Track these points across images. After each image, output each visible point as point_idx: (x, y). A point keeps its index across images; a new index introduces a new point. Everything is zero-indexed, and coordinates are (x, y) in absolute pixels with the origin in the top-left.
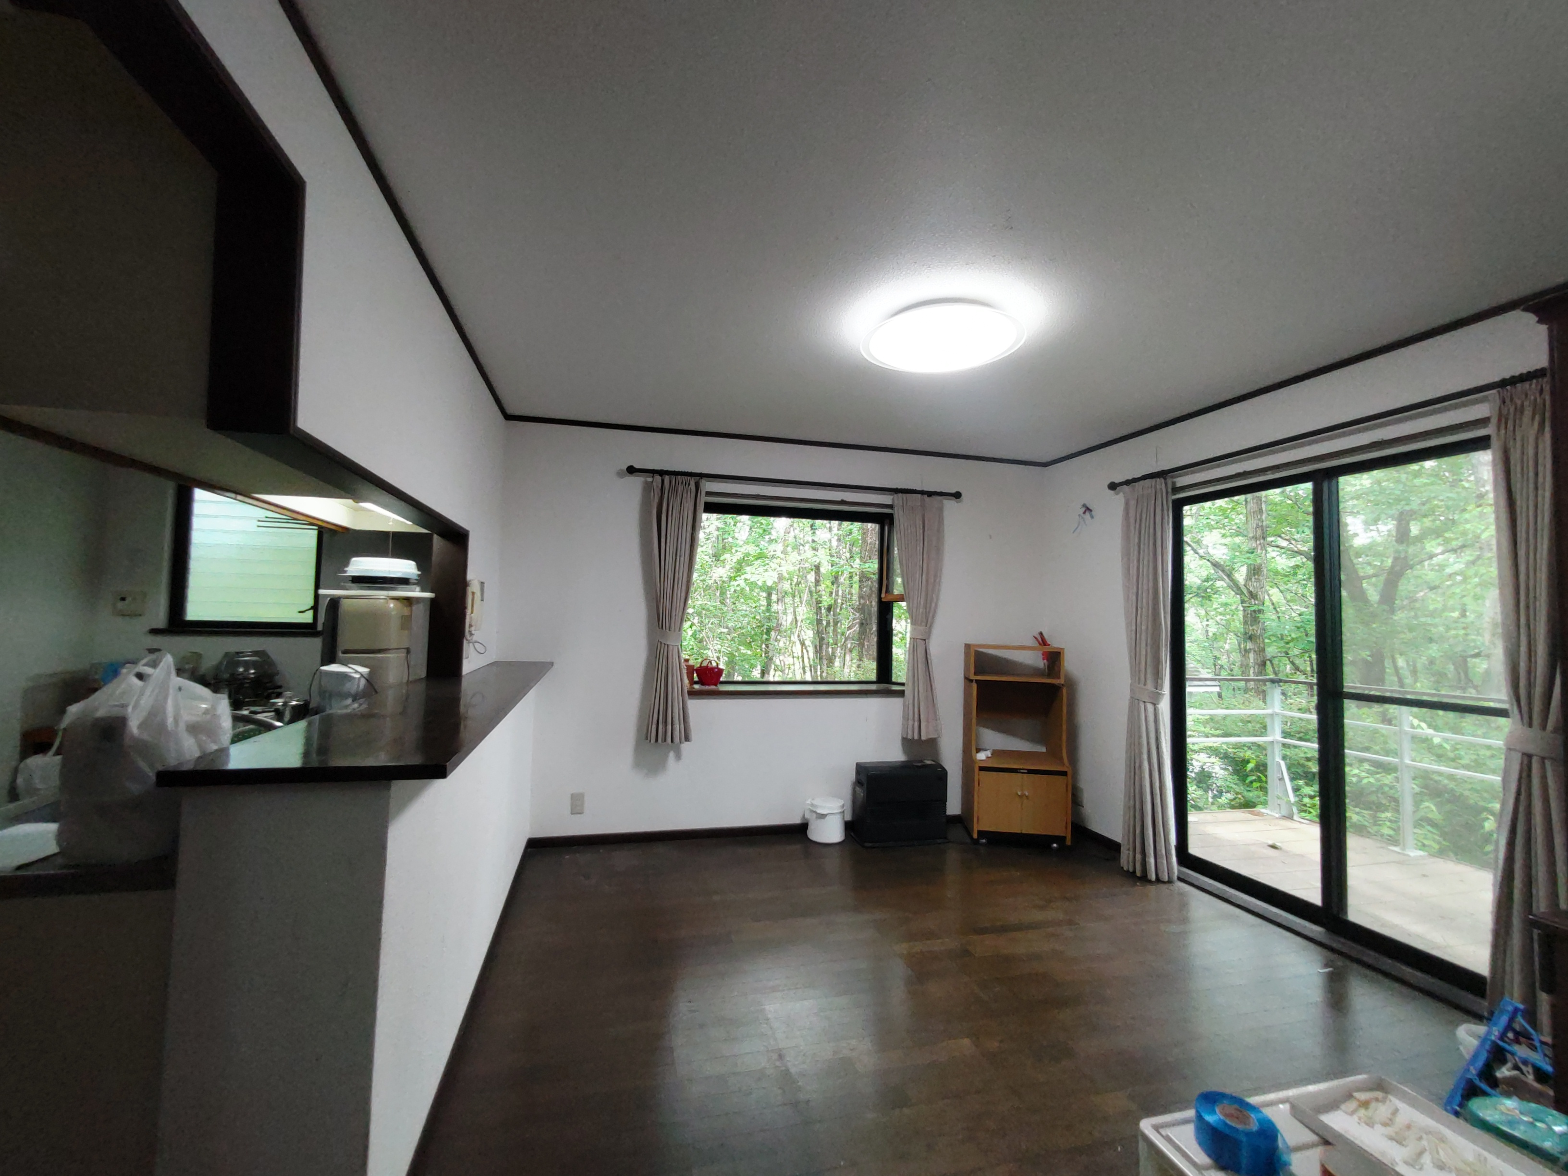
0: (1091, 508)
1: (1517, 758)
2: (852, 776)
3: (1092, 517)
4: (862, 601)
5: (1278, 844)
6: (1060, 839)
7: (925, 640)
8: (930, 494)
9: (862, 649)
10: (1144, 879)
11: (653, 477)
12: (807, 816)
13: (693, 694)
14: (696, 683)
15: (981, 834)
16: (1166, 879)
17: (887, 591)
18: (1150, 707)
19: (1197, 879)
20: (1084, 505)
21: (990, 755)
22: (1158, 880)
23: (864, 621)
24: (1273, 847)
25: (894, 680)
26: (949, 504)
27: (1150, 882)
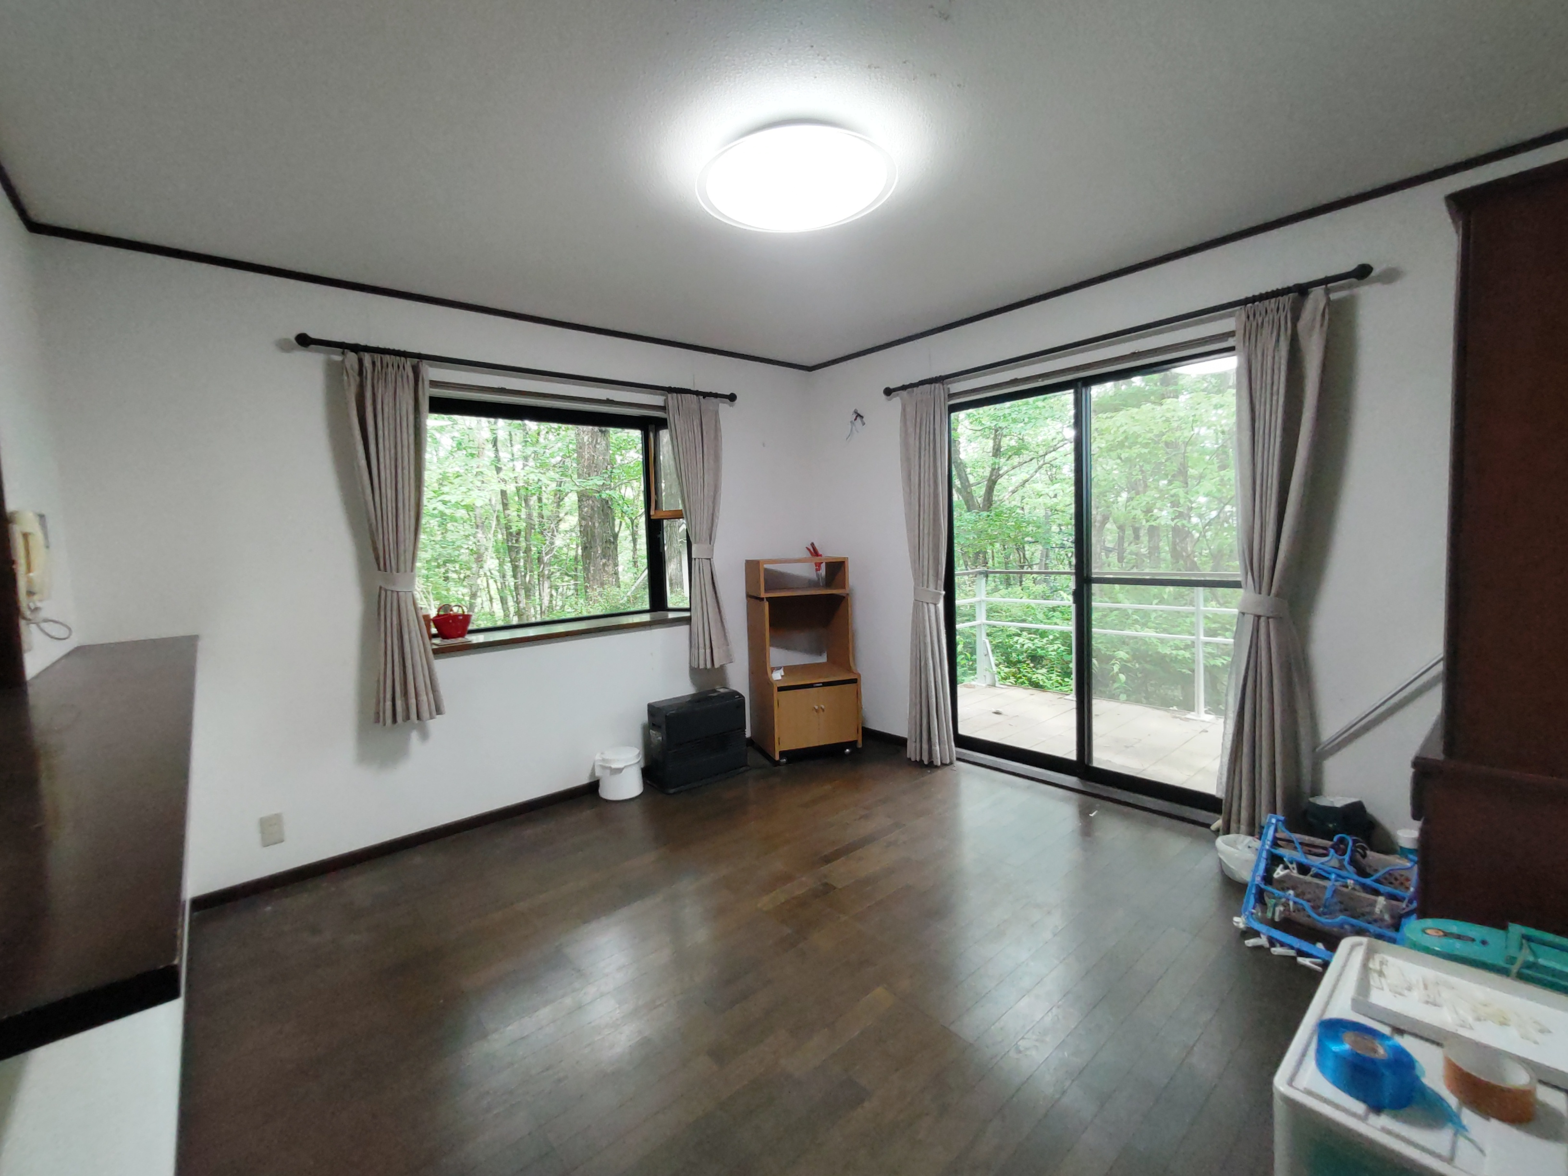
0: (861, 414)
1: (1250, 620)
2: (644, 717)
3: (864, 424)
4: (584, 523)
5: (1000, 710)
6: (852, 744)
7: (710, 559)
8: (706, 395)
9: (587, 575)
10: (931, 765)
11: (343, 353)
12: (598, 773)
13: (439, 652)
14: (435, 636)
15: (783, 754)
16: (948, 762)
17: (656, 508)
18: (932, 607)
19: (973, 756)
20: (856, 412)
21: (783, 674)
22: (943, 765)
23: (587, 545)
24: (997, 713)
25: (670, 605)
26: (724, 407)
27: (937, 767)
